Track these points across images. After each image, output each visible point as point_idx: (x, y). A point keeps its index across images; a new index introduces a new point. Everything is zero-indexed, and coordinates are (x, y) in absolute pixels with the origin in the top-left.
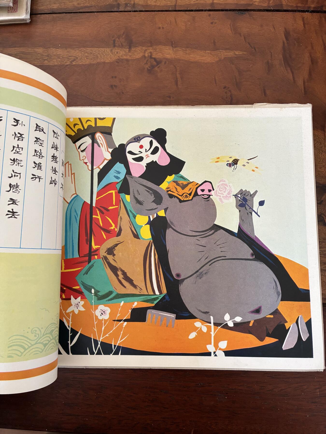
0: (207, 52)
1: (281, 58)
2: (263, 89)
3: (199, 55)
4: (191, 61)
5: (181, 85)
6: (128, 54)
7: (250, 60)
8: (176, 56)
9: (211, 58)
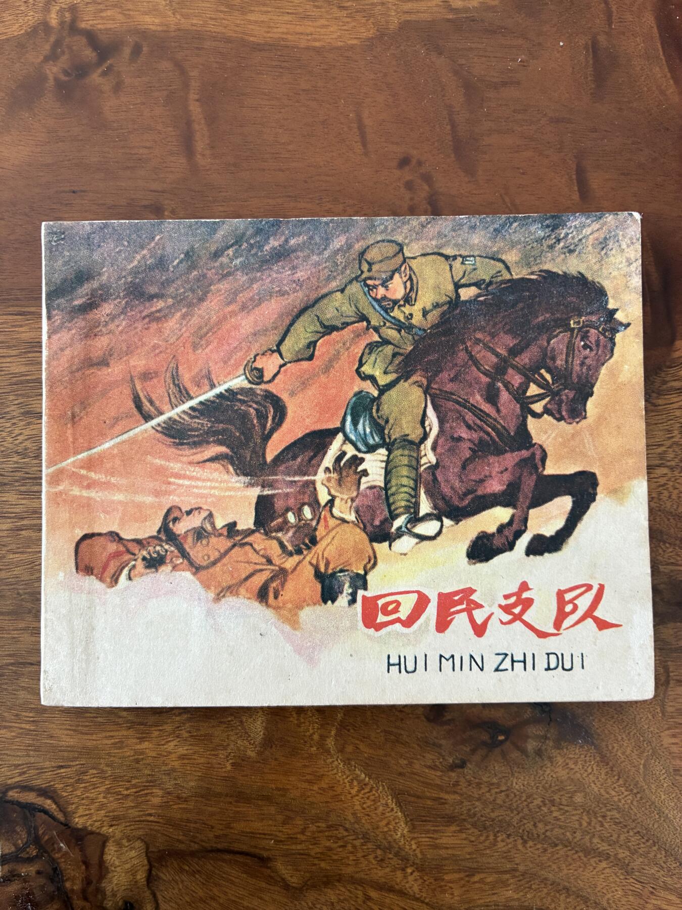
1: (652, 27)
2: (574, 167)
3: (288, 13)
4: (252, 39)
5: (208, 152)
7: (514, 33)
8: (183, 21)
9: (343, 28)
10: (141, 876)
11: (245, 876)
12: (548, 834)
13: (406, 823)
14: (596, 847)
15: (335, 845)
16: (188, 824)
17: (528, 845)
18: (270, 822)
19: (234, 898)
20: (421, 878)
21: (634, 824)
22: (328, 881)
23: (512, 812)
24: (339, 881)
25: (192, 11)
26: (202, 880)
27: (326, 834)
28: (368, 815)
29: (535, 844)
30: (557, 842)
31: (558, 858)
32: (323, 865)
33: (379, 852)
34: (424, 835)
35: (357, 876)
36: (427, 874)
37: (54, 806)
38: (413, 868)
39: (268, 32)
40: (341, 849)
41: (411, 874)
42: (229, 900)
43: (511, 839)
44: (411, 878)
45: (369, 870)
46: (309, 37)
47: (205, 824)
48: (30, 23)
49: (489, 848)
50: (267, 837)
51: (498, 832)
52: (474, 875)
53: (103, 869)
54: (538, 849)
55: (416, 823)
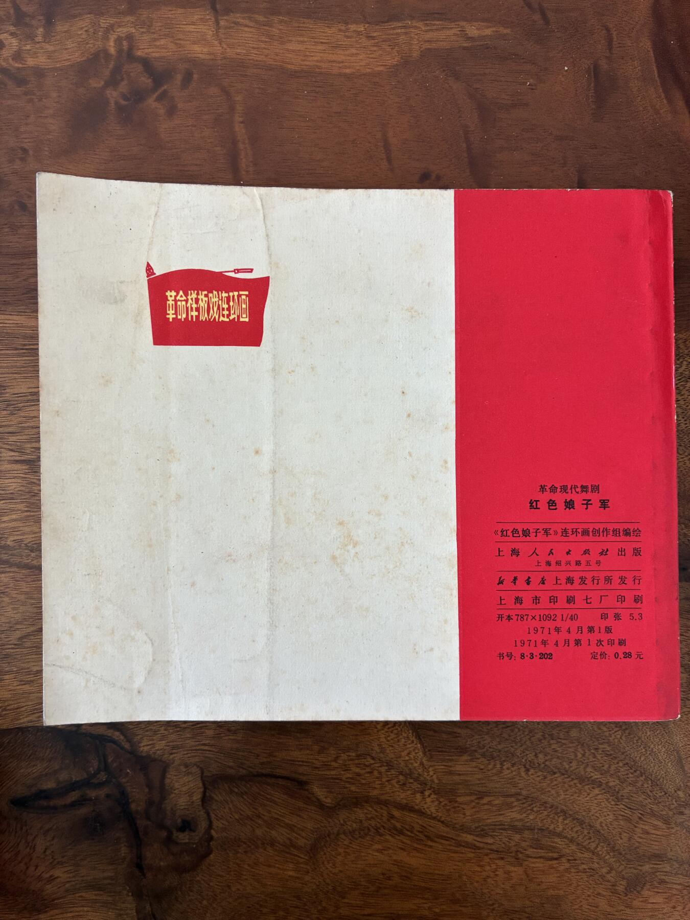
0: (352, 29)
1: (649, 51)
3: (322, 43)
4: (289, 66)
5: (251, 169)
6: (42, 48)
7: (523, 59)
8: (228, 50)
9: (370, 56)
10: (197, 797)
11: (285, 796)
12: (547, 763)
13: (425, 753)
14: (590, 775)
15: (364, 771)
16: (238, 753)
17: (530, 773)
18: (308, 752)
19: (276, 816)
20: (437, 800)
21: (623, 756)
22: (358, 801)
23: (516, 745)
24: (366, 802)
25: (237, 41)
26: (249, 801)
27: (357, 762)
28: (392, 746)
29: (536, 772)
30: (556, 770)
31: (556, 785)
32: (353, 788)
33: (401, 777)
34: (440, 764)
35: (383, 797)
36: (442, 796)
37: (122, 737)
38: (430, 791)
39: (304, 60)
40: (367, 775)
41: (429, 796)
42: (272, 817)
43: (515, 768)
44: (428, 800)
45: (393, 792)
46: (341, 65)
47: (251, 753)
48: (92, 51)
49: (496, 775)
50: (305, 764)
51: (504, 761)
52: (482, 798)
53: (164, 791)
54: (538, 776)
55: (435, 753)
